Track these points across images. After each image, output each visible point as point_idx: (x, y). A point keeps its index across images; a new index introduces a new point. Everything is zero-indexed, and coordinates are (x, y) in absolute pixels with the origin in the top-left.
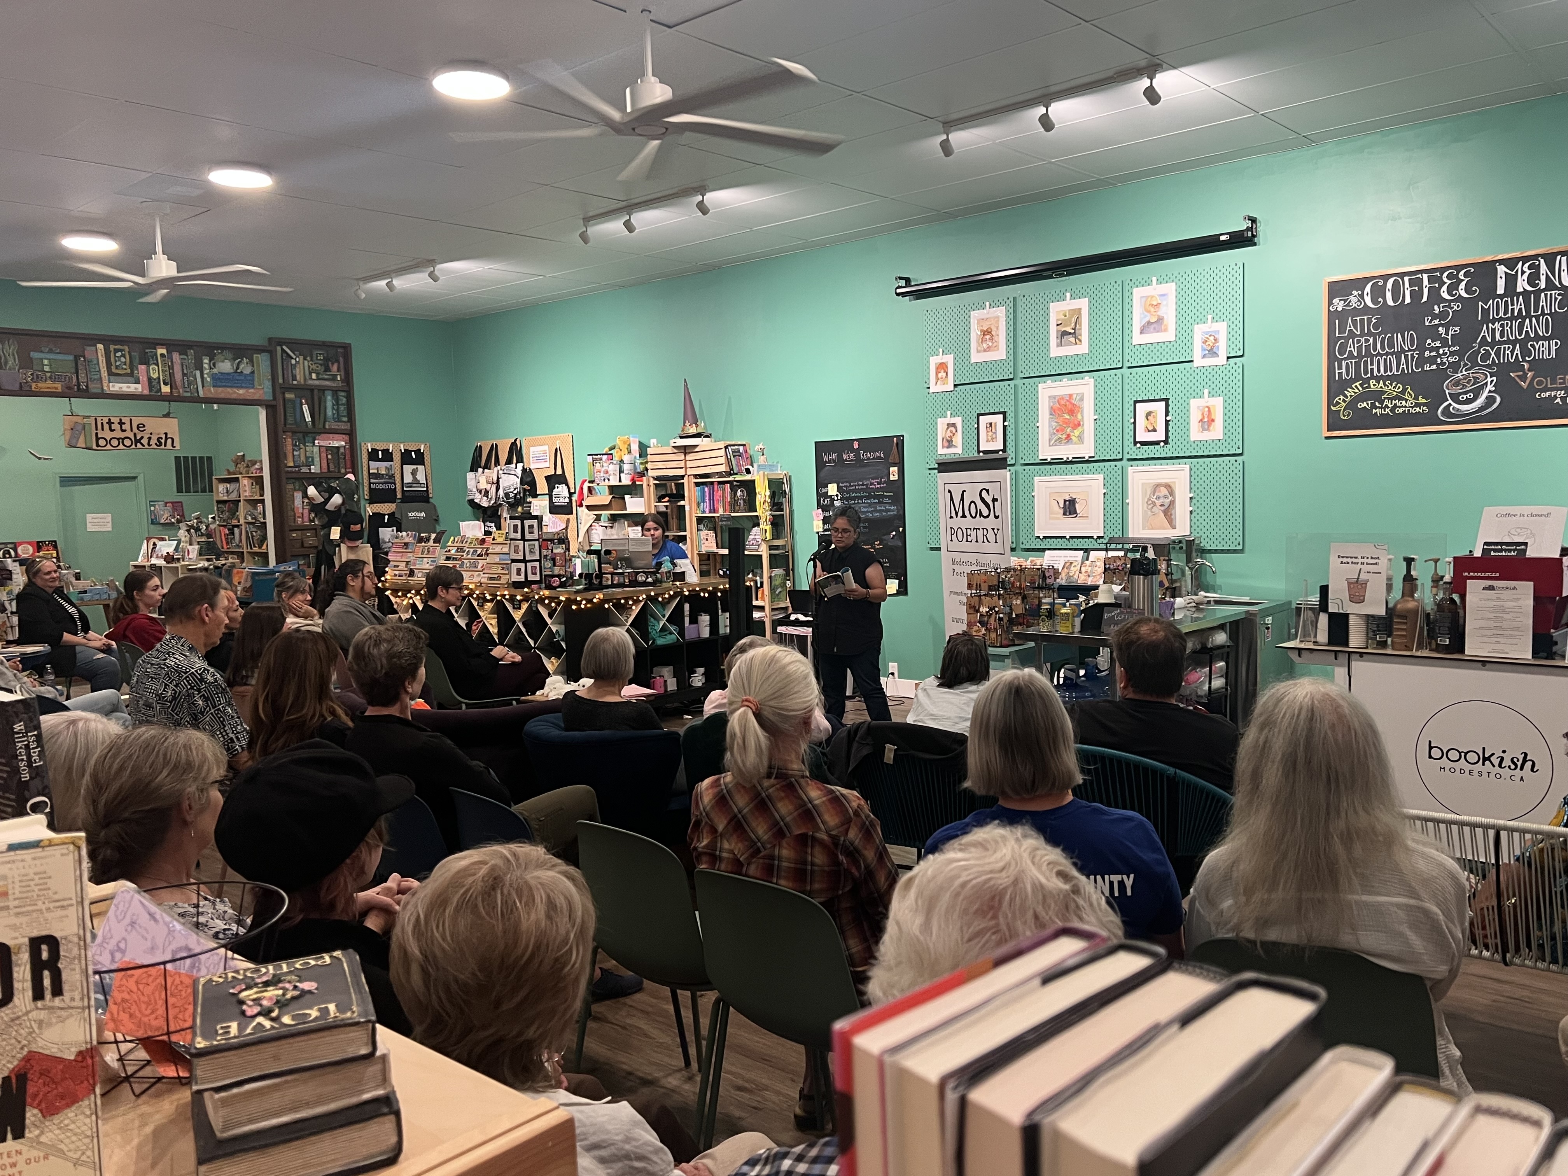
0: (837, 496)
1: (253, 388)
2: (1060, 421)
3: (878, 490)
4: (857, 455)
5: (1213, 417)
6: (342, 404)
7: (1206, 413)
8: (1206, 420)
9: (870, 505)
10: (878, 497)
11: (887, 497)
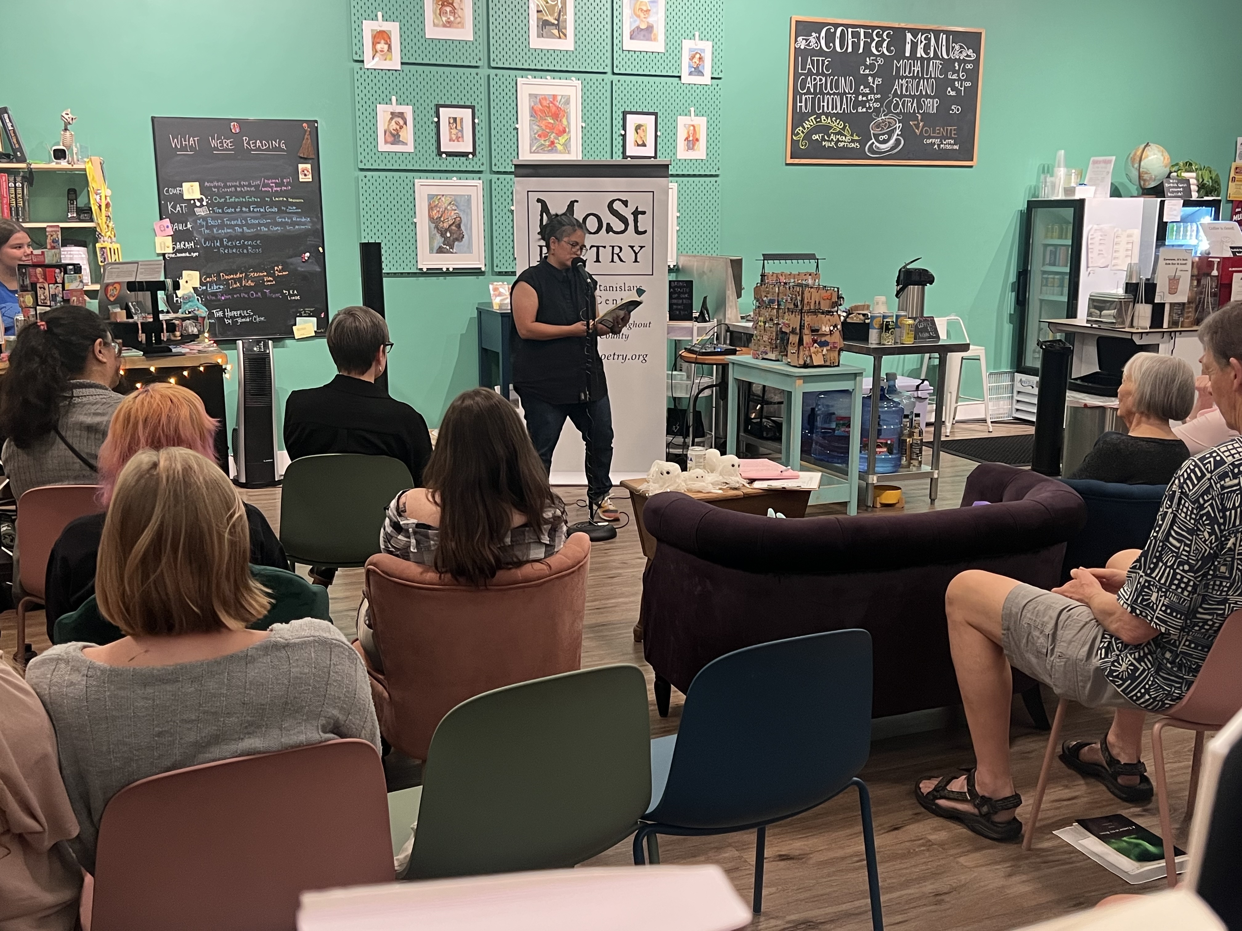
0: (201, 200)
2: (542, 125)
3: (277, 194)
4: (238, 143)
5: (697, 136)
7: (691, 132)
8: (691, 138)
9: (264, 215)
10: (279, 204)
11: (292, 204)
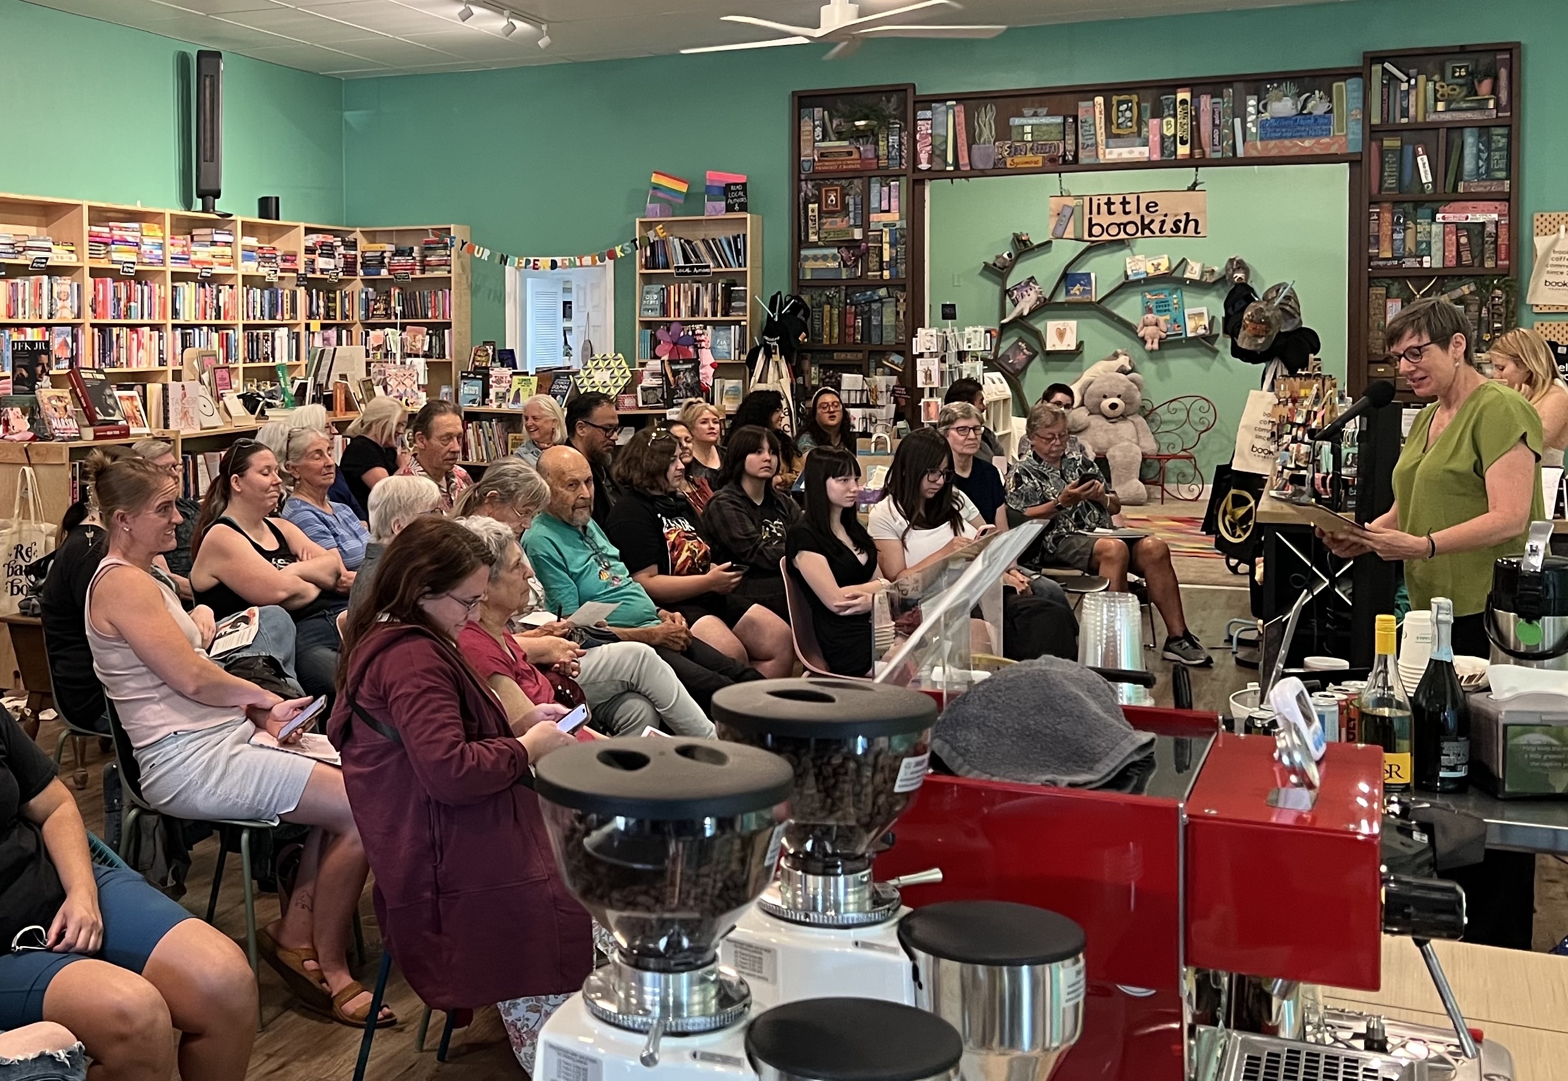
1: (1328, 135)
6: (1498, 149)
